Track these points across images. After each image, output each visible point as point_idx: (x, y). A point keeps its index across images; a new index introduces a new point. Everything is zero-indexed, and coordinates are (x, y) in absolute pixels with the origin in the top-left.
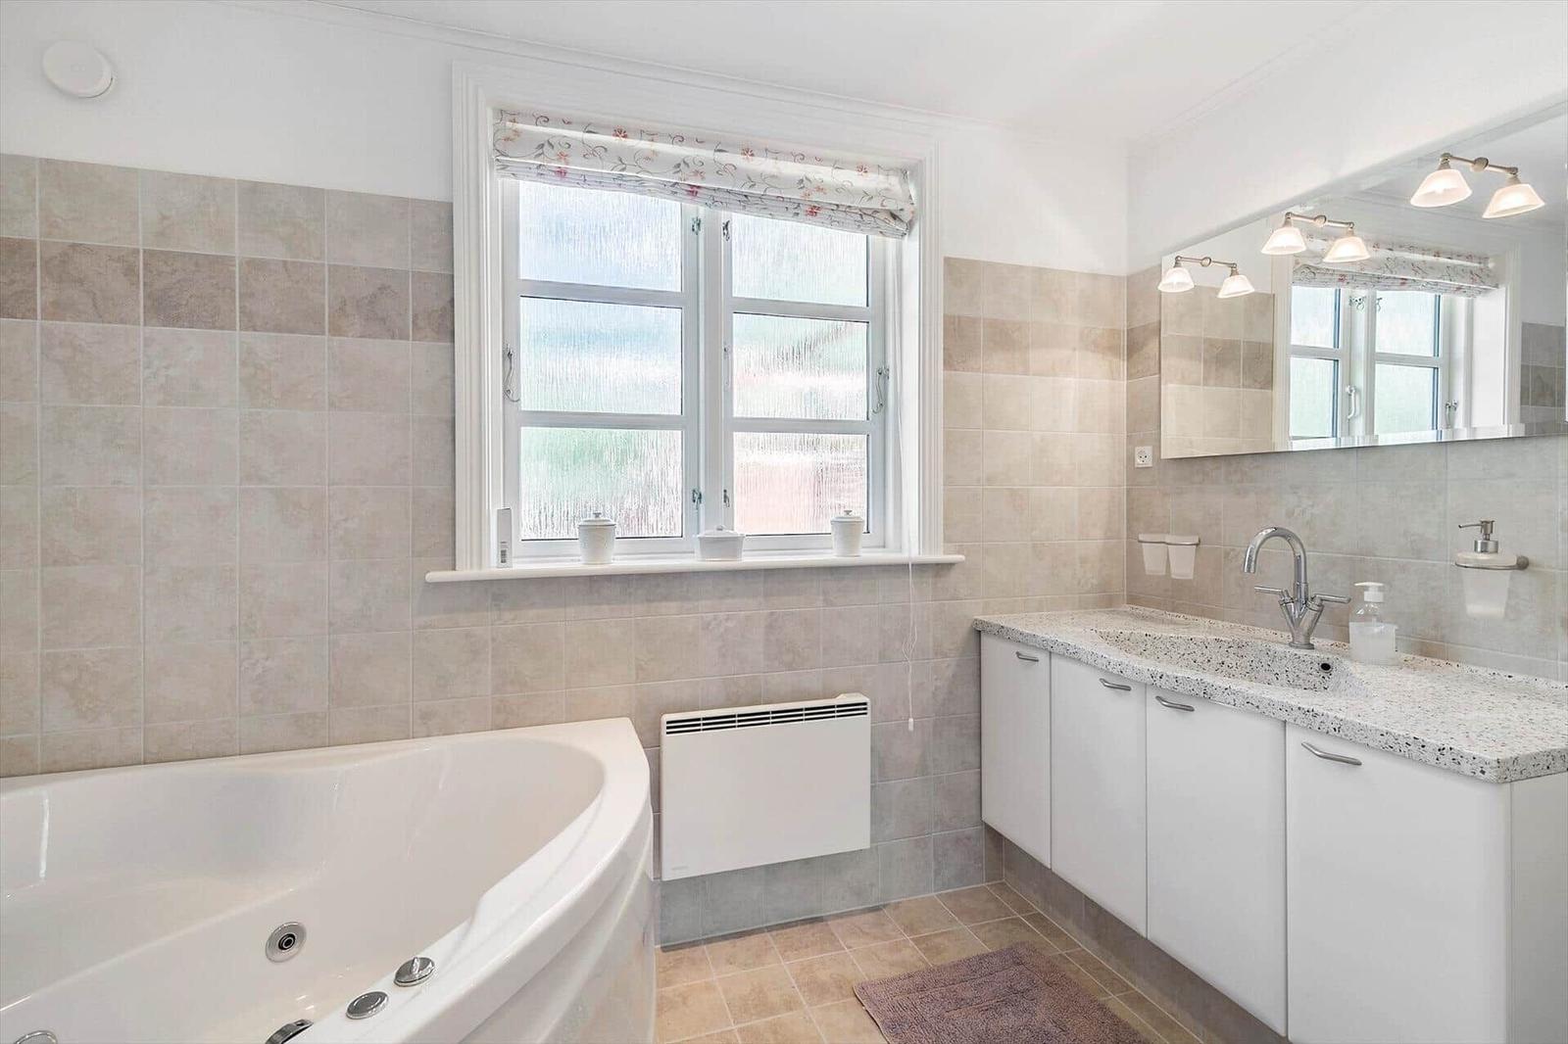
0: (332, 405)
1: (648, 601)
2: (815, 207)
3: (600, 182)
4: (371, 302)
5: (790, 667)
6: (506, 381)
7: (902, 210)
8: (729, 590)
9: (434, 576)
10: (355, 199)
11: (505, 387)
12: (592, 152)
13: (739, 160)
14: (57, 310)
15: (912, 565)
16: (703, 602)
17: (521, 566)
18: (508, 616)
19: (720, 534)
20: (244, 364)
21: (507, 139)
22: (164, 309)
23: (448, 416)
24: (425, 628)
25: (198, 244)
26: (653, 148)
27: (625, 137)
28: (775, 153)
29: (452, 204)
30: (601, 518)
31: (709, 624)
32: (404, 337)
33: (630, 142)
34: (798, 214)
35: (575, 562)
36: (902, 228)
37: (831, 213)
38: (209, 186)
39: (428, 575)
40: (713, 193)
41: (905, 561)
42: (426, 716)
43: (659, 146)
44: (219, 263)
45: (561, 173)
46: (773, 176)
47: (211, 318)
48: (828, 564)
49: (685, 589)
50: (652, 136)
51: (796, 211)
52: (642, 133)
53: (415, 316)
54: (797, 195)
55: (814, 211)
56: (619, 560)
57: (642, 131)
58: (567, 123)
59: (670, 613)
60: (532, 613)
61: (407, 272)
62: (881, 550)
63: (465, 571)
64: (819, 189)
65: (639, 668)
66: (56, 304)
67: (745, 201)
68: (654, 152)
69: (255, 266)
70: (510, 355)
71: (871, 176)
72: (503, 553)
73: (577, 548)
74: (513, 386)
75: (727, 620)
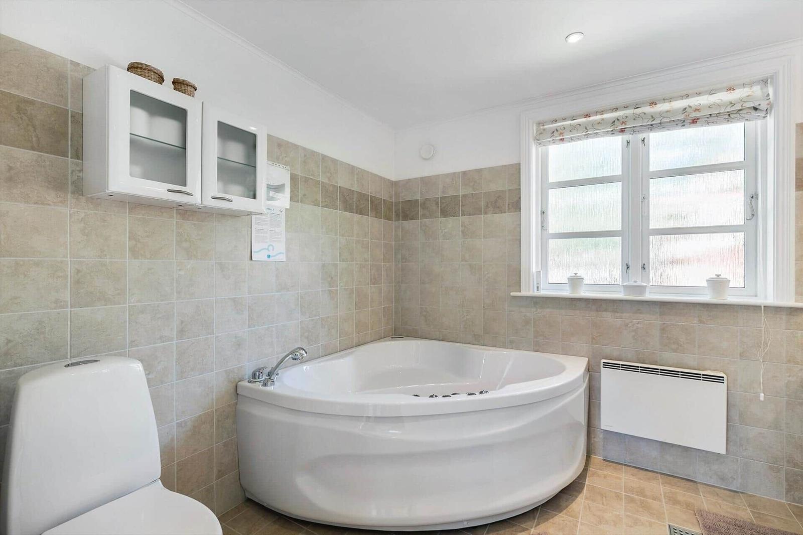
0: (484, 236)
1: (597, 311)
2: (695, 119)
3: (579, 138)
4: (495, 202)
5: (675, 351)
6: (542, 222)
7: (759, 105)
8: (639, 310)
9: (513, 294)
10: (491, 169)
11: (542, 225)
12: (573, 128)
13: (648, 109)
14: (424, 216)
15: (764, 307)
16: (625, 314)
17: (543, 293)
18: (539, 310)
19: (635, 284)
20: (462, 226)
21: (541, 133)
22: (445, 213)
23: (519, 238)
24: (511, 311)
25: (451, 193)
26: (602, 118)
27: (589, 117)
28: (670, 100)
29: (520, 164)
30: (578, 275)
31: (628, 324)
32: (505, 212)
33: (591, 118)
34: (684, 125)
35: (566, 293)
36: (763, 114)
37: (707, 119)
38: (453, 175)
39: (511, 294)
40: (633, 128)
41: (758, 304)
42: (511, 342)
43: (605, 116)
44: (456, 197)
45: (562, 140)
46: (667, 112)
47: (454, 214)
48: (705, 302)
49: (615, 307)
50: (602, 113)
51: (683, 124)
52: (597, 113)
53: (508, 205)
54: (682, 117)
55: (694, 121)
56: (584, 293)
57: (597, 112)
58: (564, 119)
59: (608, 317)
60: (548, 310)
61: (506, 190)
62: (755, 298)
63: (524, 293)
64: (696, 110)
65: (593, 338)
66: (423, 215)
67: (651, 127)
68: (603, 119)
69: (465, 196)
70: (543, 212)
71: (737, 91)
72: (538, 287)
73: (567, 287)
74: (545, 224)
75: (638, 323)
